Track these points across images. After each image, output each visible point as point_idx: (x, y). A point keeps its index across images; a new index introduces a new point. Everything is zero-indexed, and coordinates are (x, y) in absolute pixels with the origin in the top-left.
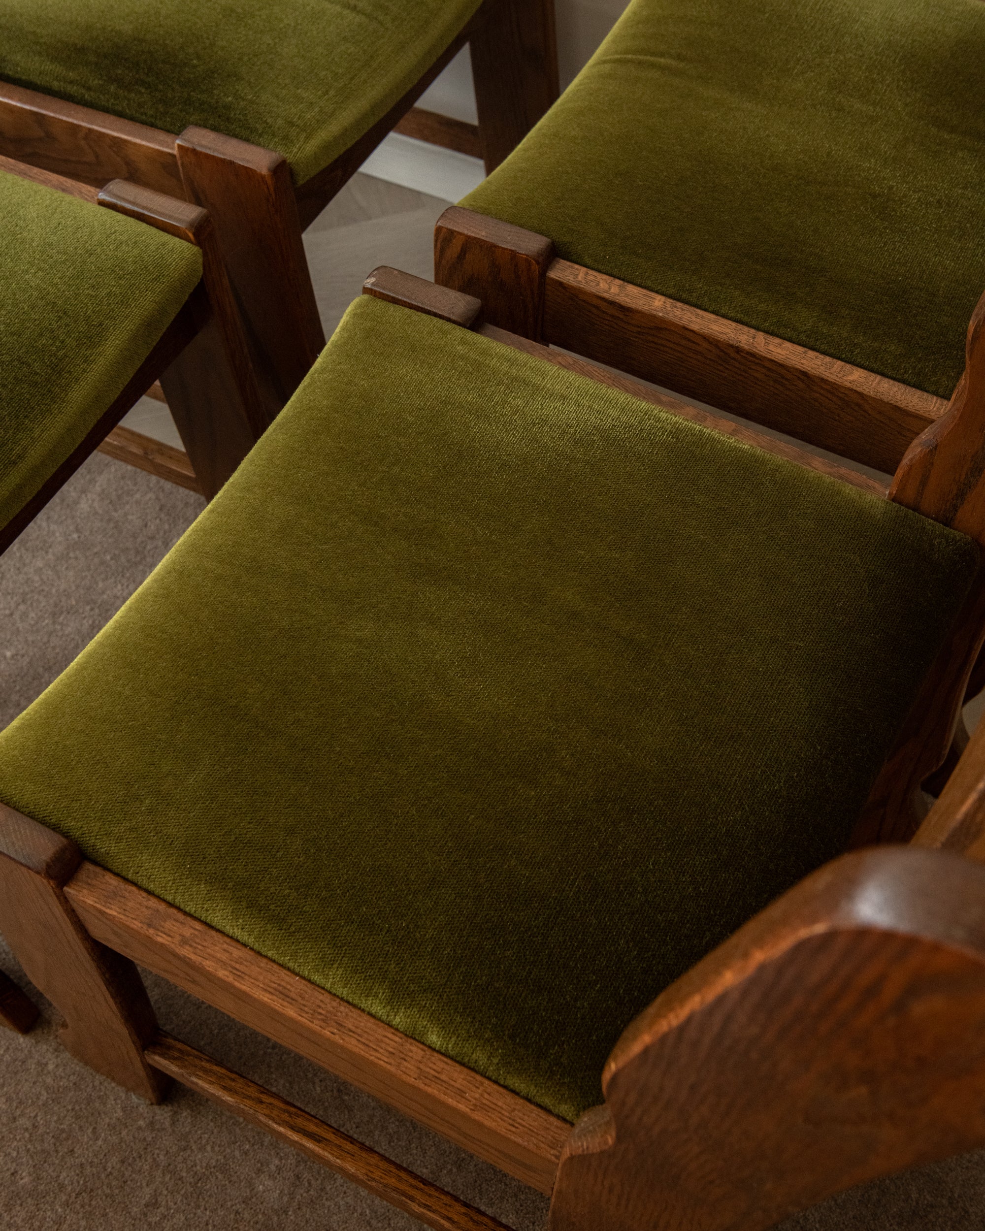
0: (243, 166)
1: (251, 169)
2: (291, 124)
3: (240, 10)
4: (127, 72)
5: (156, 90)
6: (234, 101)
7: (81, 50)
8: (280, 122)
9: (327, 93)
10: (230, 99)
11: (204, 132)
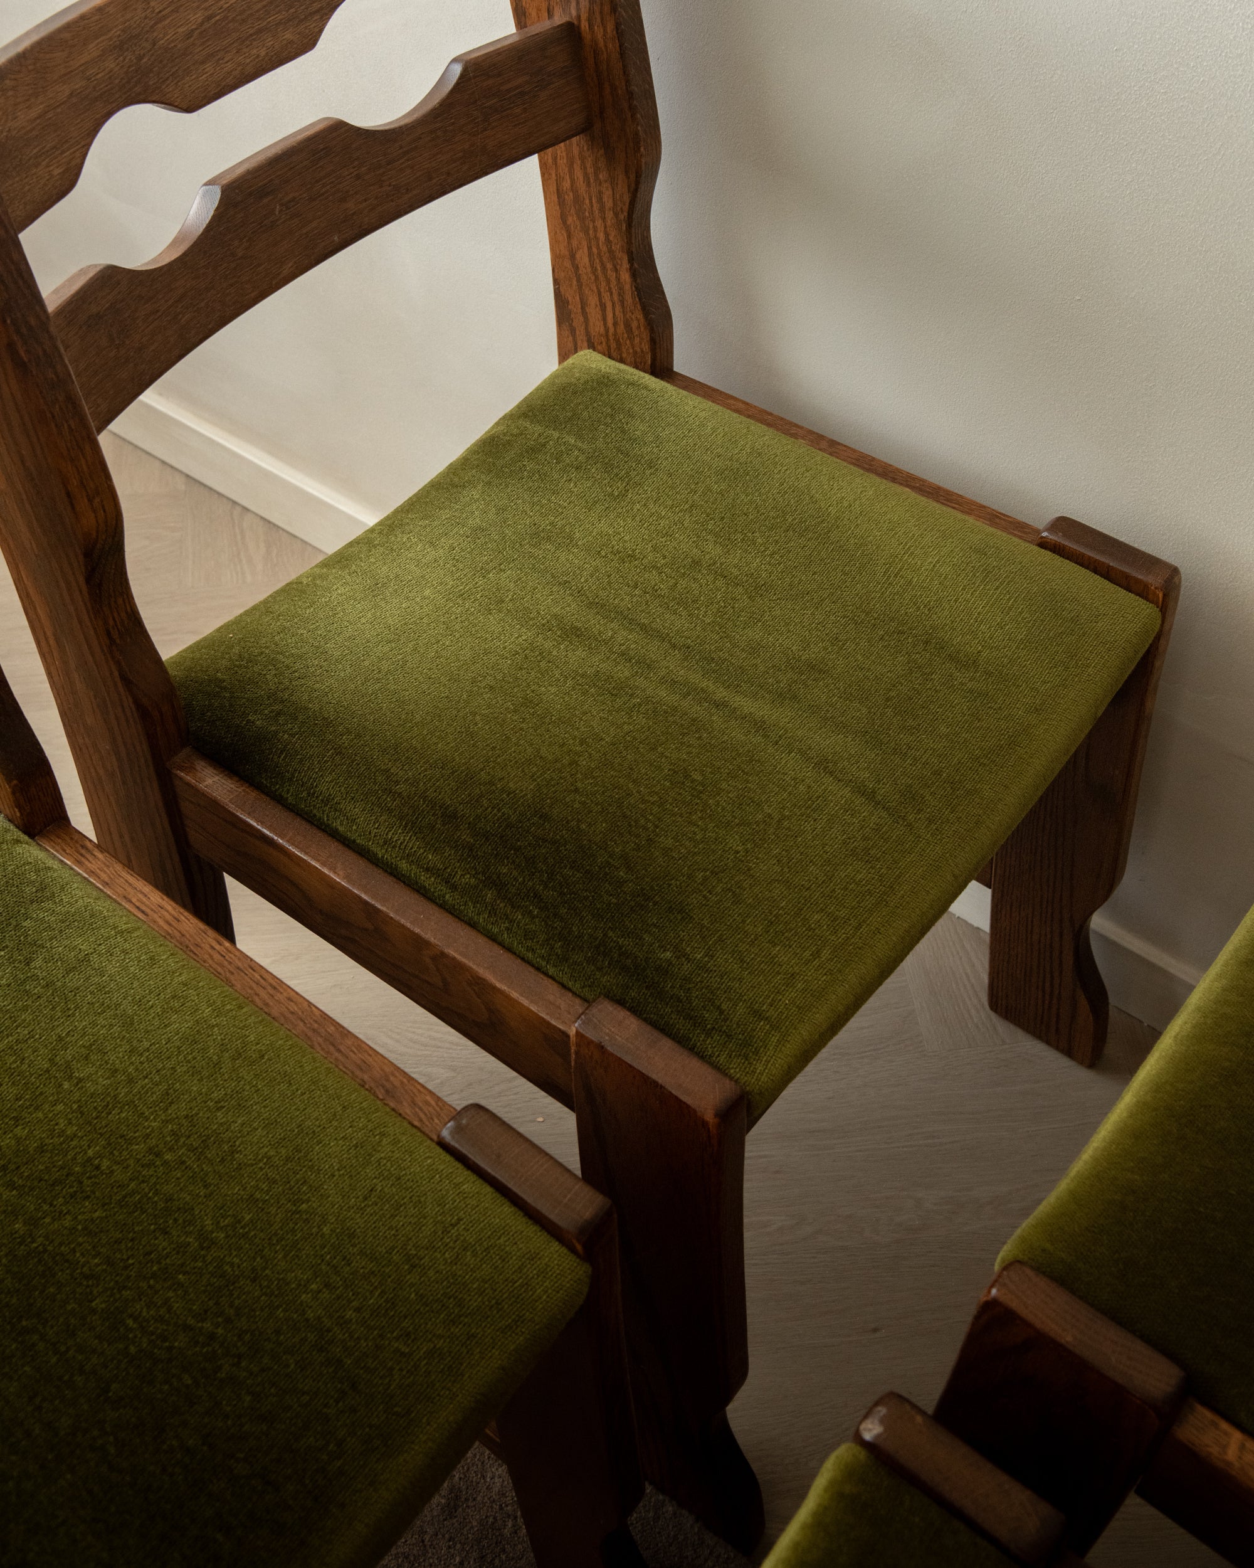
0: (676, 1098)
1: (688, 1106)
2: (758, 1015)
3: (697, 776)
4: (515, 873)
5: (555, 915)
6: (674, 961)
7: (451, 817)
8: (741, 1009)
9: (817, 954)
10: (668, 954)
11: (622, 1014)
